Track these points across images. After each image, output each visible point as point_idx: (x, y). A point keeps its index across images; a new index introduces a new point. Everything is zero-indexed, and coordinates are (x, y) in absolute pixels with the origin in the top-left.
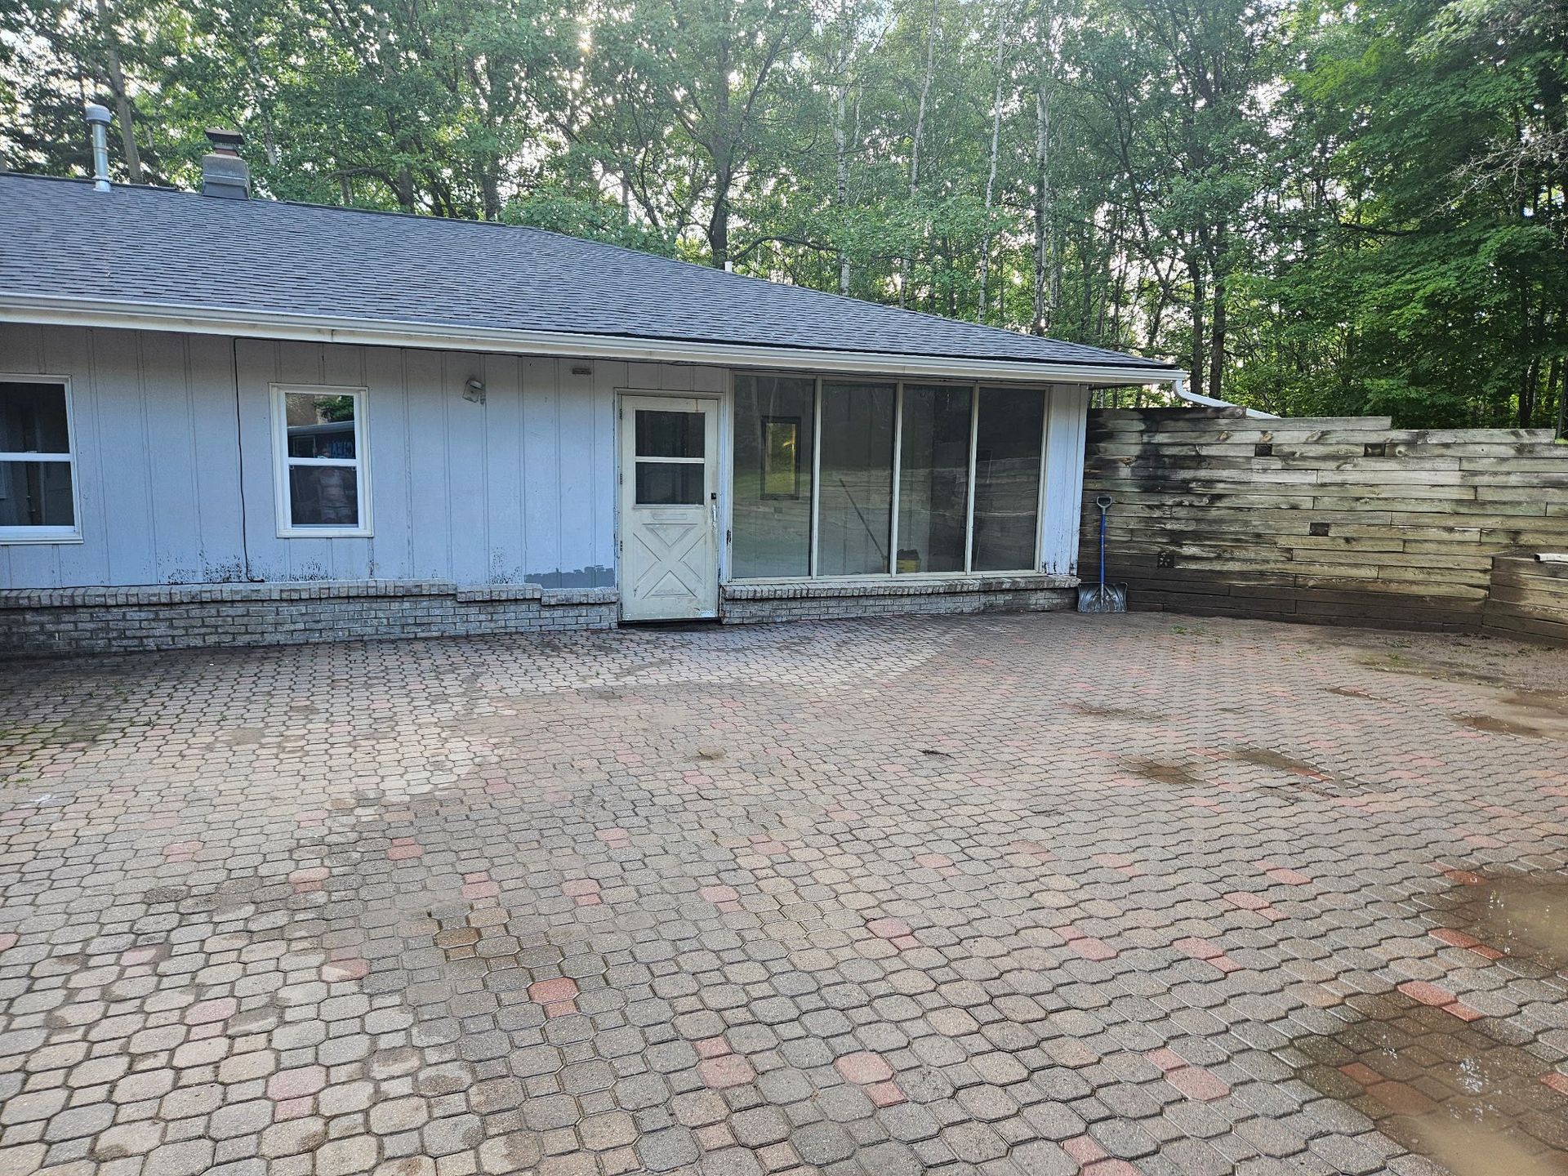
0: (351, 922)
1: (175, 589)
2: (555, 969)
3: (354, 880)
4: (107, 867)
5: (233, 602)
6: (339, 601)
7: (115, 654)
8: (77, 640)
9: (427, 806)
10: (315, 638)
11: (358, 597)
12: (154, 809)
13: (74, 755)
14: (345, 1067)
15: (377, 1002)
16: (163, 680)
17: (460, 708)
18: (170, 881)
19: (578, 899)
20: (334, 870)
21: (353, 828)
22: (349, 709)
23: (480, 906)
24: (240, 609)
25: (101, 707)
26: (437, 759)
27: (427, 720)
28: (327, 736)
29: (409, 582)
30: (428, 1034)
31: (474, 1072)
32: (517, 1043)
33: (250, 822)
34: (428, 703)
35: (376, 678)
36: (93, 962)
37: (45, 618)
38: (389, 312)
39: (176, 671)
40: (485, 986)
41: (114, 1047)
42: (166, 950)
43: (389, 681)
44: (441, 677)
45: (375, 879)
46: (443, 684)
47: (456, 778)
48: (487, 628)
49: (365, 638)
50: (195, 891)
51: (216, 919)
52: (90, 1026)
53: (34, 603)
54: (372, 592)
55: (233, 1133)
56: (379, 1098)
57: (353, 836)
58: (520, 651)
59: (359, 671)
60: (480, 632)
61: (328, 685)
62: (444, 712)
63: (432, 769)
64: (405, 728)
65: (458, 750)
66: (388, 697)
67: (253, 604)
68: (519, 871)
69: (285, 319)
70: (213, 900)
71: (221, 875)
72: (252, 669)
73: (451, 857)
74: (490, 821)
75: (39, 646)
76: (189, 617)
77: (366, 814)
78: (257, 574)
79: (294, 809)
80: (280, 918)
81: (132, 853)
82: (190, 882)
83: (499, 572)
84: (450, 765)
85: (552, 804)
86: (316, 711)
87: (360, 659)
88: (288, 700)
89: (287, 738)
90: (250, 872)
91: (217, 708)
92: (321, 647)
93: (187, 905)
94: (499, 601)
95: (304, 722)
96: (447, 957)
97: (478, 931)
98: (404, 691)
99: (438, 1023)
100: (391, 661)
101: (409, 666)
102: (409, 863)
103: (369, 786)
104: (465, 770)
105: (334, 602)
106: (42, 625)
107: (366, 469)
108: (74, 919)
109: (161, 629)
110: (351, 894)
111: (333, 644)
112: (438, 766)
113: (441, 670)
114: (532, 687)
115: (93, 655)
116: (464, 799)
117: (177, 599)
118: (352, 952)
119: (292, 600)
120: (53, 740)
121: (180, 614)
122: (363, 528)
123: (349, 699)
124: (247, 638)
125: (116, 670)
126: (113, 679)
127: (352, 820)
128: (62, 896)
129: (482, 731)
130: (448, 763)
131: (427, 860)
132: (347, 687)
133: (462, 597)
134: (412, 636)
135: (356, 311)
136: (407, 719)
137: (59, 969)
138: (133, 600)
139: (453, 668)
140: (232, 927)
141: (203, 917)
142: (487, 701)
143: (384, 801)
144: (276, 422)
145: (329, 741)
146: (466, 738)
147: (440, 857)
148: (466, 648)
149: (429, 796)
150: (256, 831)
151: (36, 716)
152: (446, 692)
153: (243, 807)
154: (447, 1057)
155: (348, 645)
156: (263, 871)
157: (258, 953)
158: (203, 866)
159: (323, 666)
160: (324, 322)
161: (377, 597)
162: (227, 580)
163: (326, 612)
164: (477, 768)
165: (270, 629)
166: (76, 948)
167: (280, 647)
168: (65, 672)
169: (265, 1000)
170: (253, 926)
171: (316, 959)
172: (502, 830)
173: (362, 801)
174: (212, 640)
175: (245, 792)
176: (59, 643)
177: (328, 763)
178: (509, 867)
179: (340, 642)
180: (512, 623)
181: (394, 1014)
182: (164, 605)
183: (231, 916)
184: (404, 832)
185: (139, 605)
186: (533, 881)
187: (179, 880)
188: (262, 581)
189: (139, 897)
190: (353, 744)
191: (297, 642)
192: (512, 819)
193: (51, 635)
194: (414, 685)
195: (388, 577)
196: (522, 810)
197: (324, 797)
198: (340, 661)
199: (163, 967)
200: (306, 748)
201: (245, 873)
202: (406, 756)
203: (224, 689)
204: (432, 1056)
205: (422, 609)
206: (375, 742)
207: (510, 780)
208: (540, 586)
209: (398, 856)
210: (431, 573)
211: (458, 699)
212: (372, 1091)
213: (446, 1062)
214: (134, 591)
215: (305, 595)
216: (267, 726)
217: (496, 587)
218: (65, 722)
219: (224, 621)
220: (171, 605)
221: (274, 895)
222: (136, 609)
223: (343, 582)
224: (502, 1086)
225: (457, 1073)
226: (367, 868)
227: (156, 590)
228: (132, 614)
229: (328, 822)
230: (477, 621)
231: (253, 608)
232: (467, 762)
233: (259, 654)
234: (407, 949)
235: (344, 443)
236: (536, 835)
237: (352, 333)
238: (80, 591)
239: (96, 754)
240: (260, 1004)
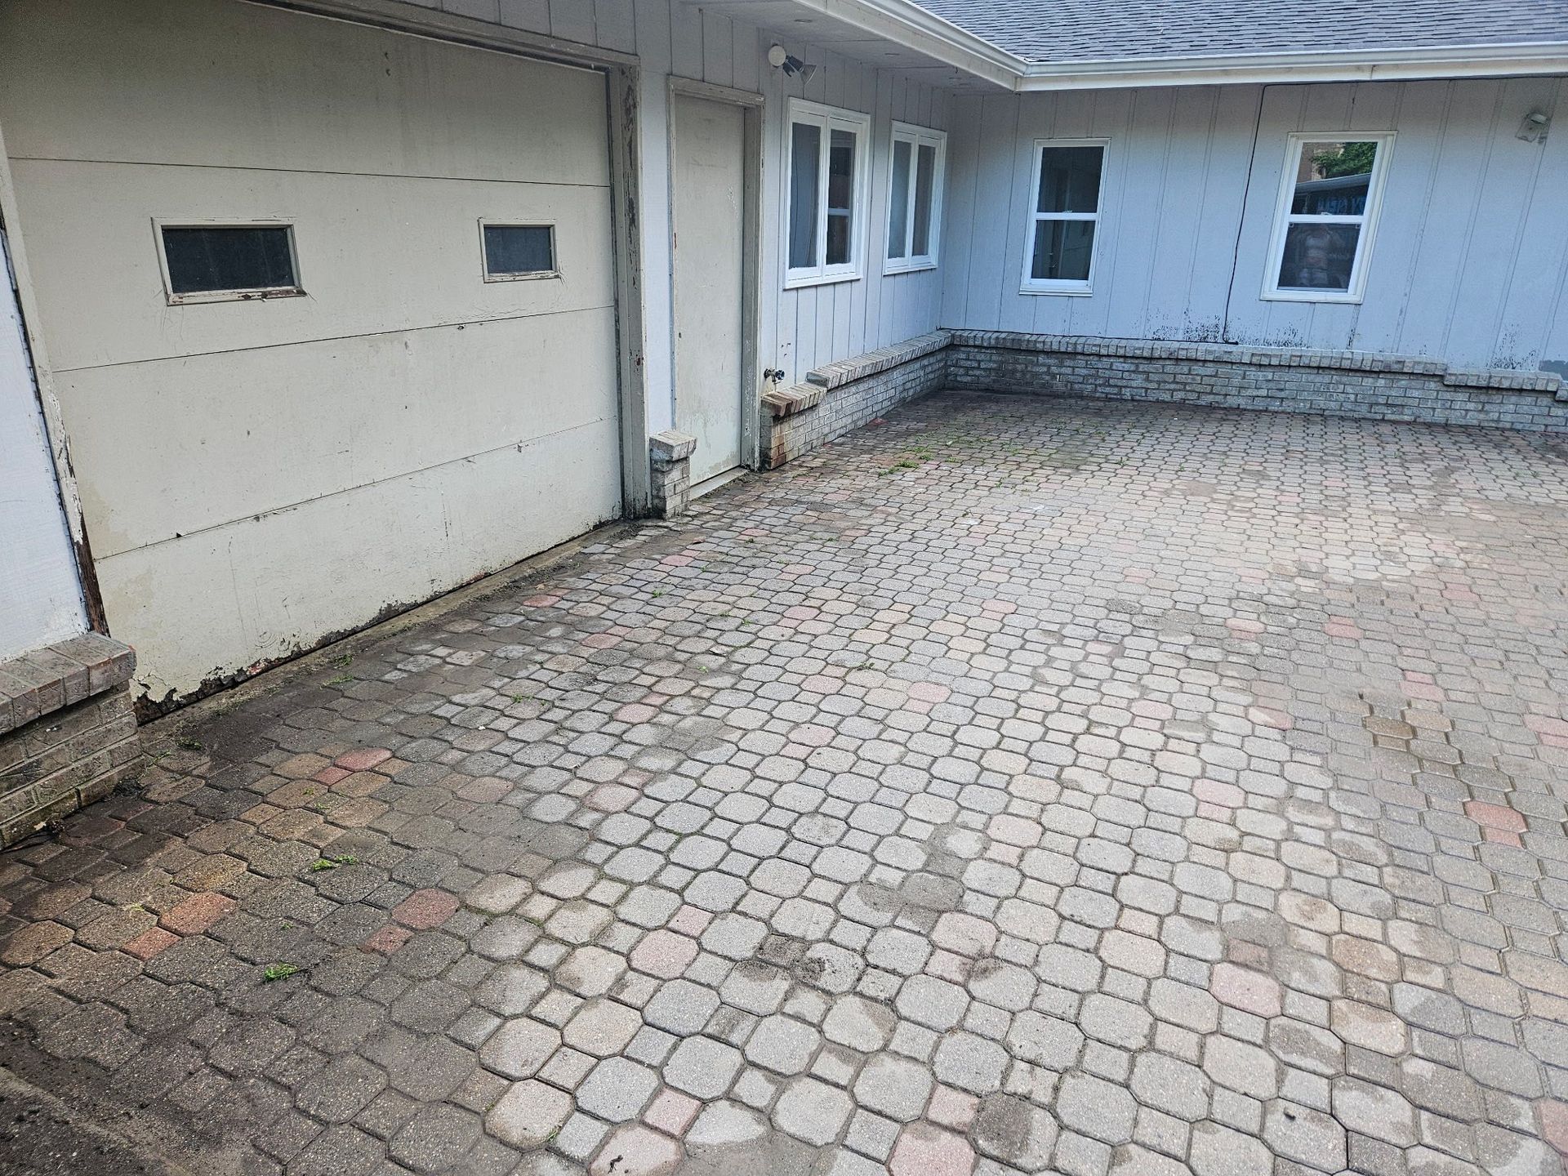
0: (1280, 679)
1: (1158, 344)
2: (1501, 796)
3: (1289, 643)
4: (1080, 572)
5: (1205, 361)
6: (1308, 371)
7: (1098, 399)
8: (1072, 383)
9: (1375, 593)
10: (1275, 406)
11: (1329, 368)
12: (1119, 535)
13: (1063, 478)
14: (1263, 799)
15: (1298, 756)
16: (1135, 427)
17: (1425, 501)
18: (1127, 597)
19: (1543, 737)
20: (1269, 628)
21: (1292, 595)
22: (1301, 481)
23: (1419, 706)
24: (1210, 369)
25: (1084, 442)
26: (1390, 548)
27: (1385, 508)
28: (1275, 503)
29: (1390, 356)
30: (1347, 801)
31: (1391, 855)
32: (1444, 849)
33: (1195, 566)
34: (1388, 490)
35: (1332, 455)
36: (1066, 641)
37: (1051, 361)
38: (1448, 37)
39: (1145, 421)
40: (1415, 783)
41: (1078, 710)
42: (1120, 650)
43: (1346, 460)
44: (1407, 465)
45: (1309, 647)
46: (1408, 473)
47: (1409, 573)
48: (1473, 419)
49: (1326, 413)
50: (1145, 610)
51: (1161, 638)
52: (1062, 688)
53: (1047, 348)
54: (1346, 364)
55: (1163, 810)
56: (1290, 836)
57: (1291, 602)
58: (1512, 451)
59: (1315, 445)
60: (1463, 422)
61: (1282, 454)
62: (1405, 502)
63: (1382, 557)
64: (1358, 510)
65: (1416, 545)
66: (1344, 476)
67: (1223, 365)
68: (1471, 686)
69: (1325, 58)
70: (1159, 622)
71: (1168, 604)
72: (1211, 428)
73: (1392, 649)
74: (1444, 627)
75: (1044, 384)
76: (1163, 372)
77: (1307, 585)
78: (1232, 336)
79: (1237, 563)
80: (1215, 654)
81: (1100, 566)
82: (1143, 602)
83: (1507, 354)
84: (1404, 558)
85: (1526, 628)
86: (1267, 478)
87: (1318, 433)
88: (1242, 462)
89: (1237, 498)
90: (1192, 608)
91: (1176, 460)
92: (1279, 416)
93: (1139, 620)
94: (1498, 389)
95: (1254, 486)
96: (1375, 743)
97: (1414, 731)
98: (1361, 473)
99: (1359, 797)
100: (1352, 441)
101: (1372, 449)
102: (1346, 642)
103: (1312, 559)
104: (1423, 567)
105: (1303, 371)
106: (1049, 367)
107: (1372, 228)
108: (1055, 605)
109: (1138, 381)
110: (1282, 653)
111: (1292, 415)
112: (1389, 556)
113: (1408, 458)
114: (1522, 494)
115: (1082, 397)
116: (1416, 596)
117: (1156, 355)
118: (1279, 705)
119: (1260, 365)
120: (1048, 463)
121: (1156, 369)
122: (1352, 294)
123: (1301, 472)
124: (1210, 398)
125: (1098, 412)
126: (1095, 420)
127: (1291, 587)
128: (1047, 585)
129: (1449, 531)
130: (1401, 555)
131: (1364, 644)
132: (1301, 460)
133: (1449, 380)
134: (1379, 417)
135: (1408, 39)
136: (1363, 503)
137: (1042, 639)
138: (1121, 352)
139: (1423, 458)
140: (1174, 649)
141: (1151, 634)
142: (1460, 499)
143: (1325, 577)
144: (1287, 177)
145: (1277, 508)
146: (1427, 535)
147: (1381, 647)
148: (1444, 439)
149: (1375, 584)
150: (1200, 574)
151: (1037, 441)
152: (1410, 482)
153: (1191, 550)
154: (1363, 830)
155: (1307, 417)
156: (1204, 610)
157: (1191, 676)
158: (1154, 592)
159: (1279, 435)
160: (1362, 57)
161: (1350, 370)
162: (1204, 340)
163: (1292, 380)
164: (1437, 569)
165: (1233, 393)
166: (1055, 628)
167: (1239, 411)
168: (1060, 409)
169: (1196, 717)
170: (1190, 653)
171: (1246, 699)
172: (1456, 638)
173: (1303, 572)
174: (1178, 396)
175: (1195, 538)
176: (1058, 385)
177: (1274, 529)
178: (1460, 679)
179: (1299, 414)
180: (1508, 418)
181: (1314, 772)
182: (1145, 358)
183: (1172, 639)
184: (1341, 611)
185: (1125, 357)
186: (1485, 700)
187: (1134, 597)
188: (1236, 343)
189: (1103, 603)
190: (1301, 516)
191: (1256, 408)
192: (1471, 631)
193: (1054, 376)
194: (1374, 468)
195: (1366, 350)
196: (1485, 624)
197: (1266, 559)
198: (1297, 433)
199: (1117, 662)
200: (1254, 510)
201: (1187, 608)
202: (1355, 539)
203: (1184, 444)
204: (1349, 824)
205: (1396, 389)
206: (1323, 518)
207: (1475, 590)
208: (1559, 376)
209: (1334, 632)
210: (1417, 351)
211: (1424, 492)
212: (1285, 828)
213: (1362, 834)
214: (1123, 343)
215: (1275, 362)
216: (1219, 483)
217: (1499, 371)
218: (1058, 450)
219: (1193, 379)
220: (1151, 359)
221: (1211, 633)
222: (1122, 360)
223: (1318, 349)
224: (1420, 880)
225: (1372, 848)
226: (1300, 634)
227: (1141, 344)
228: (1118, 365)
229: (1268, 583)
230: (1464, 409)
231: (1223, 370)
232: (1425, 560)
233: (1219, 415)
234: (1334, 720)
235: (1353, 198)
236: (1500, 656)
237: (1397, 67)
238: (1082, 340)
239: (1078, 480)
240: (1193, 719)
